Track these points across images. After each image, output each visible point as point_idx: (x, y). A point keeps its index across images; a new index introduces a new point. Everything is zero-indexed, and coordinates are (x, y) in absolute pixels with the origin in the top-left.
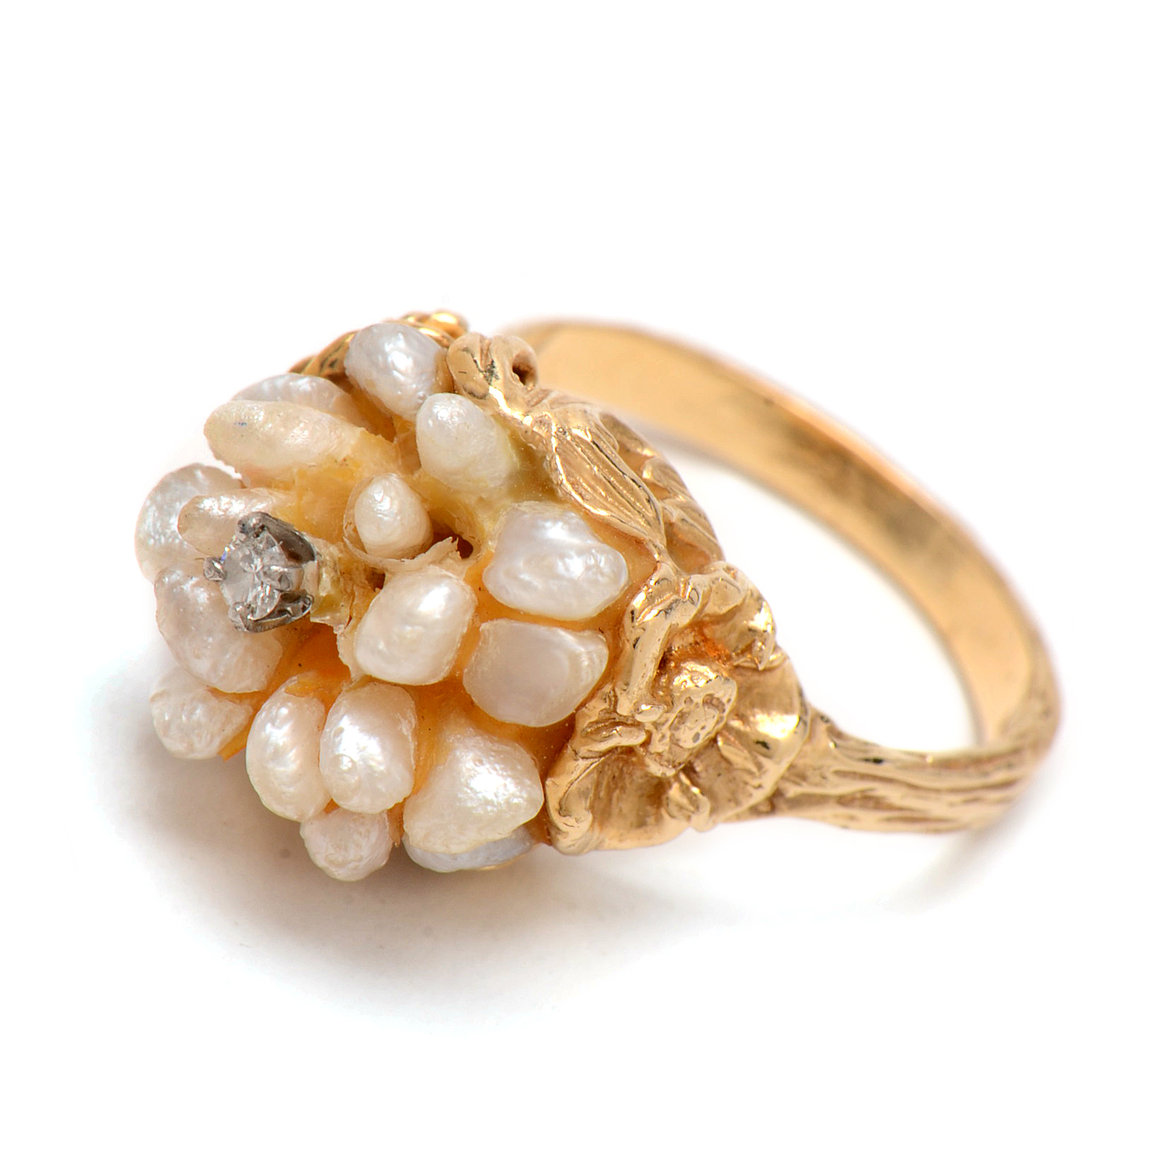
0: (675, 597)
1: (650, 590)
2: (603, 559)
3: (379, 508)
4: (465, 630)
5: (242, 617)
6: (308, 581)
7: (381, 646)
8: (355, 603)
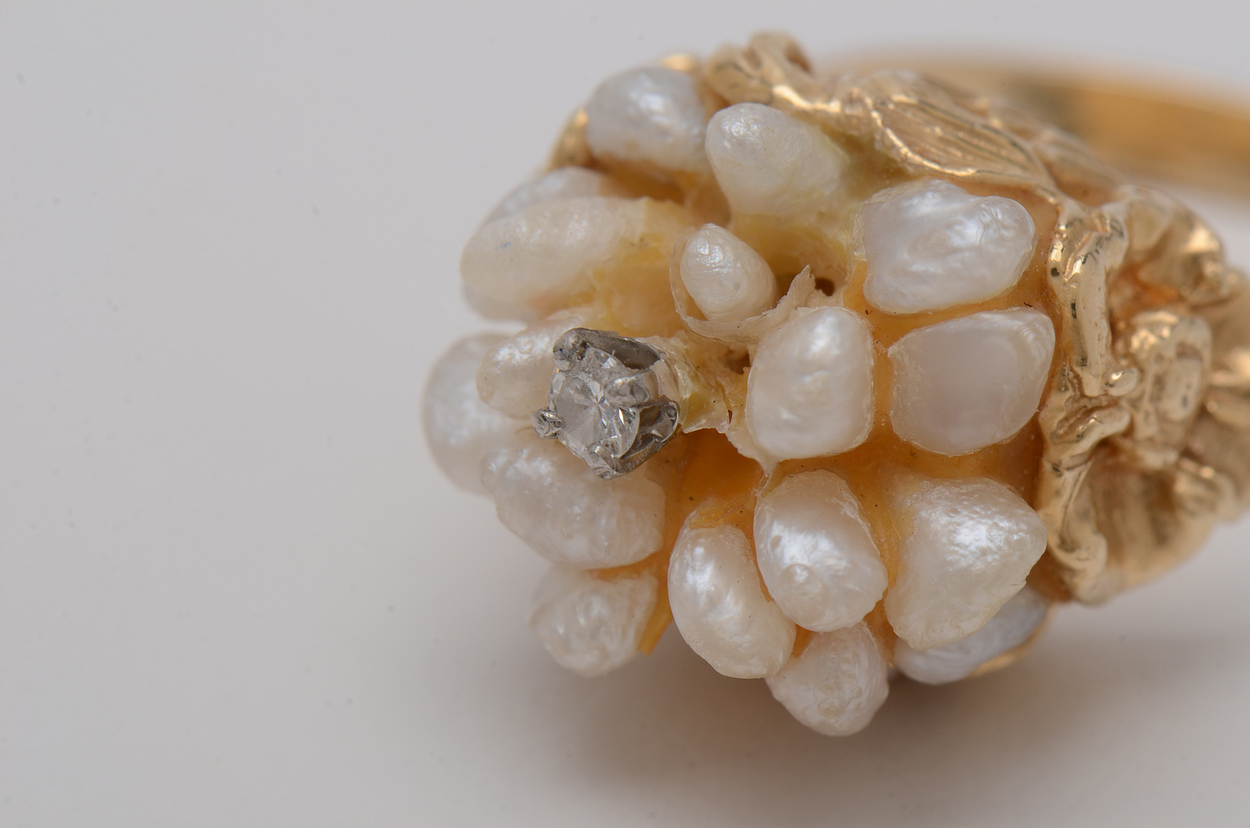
0: (1095, 235)
1: (1065, 236)
2: (998, 211)
3: (712, 262)
4: (872, 363)
5: (605, 459)
6: (663, 383)
7: (786, 415)
8: (727, 393)
